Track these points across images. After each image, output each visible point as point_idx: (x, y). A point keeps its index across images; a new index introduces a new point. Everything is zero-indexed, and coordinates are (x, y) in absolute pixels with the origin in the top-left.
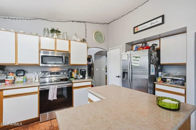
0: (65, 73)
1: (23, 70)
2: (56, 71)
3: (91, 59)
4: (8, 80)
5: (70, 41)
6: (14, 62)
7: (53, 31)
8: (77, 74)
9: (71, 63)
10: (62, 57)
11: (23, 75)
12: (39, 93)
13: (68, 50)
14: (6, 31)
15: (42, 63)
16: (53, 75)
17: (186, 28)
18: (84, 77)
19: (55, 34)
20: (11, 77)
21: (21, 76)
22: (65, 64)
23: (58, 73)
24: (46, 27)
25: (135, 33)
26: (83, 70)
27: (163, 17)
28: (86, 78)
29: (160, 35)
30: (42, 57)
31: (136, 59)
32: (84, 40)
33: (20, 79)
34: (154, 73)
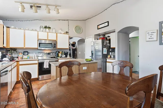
0: (54, 54)
1: (27, 52)
2: (48, 53)
3: (75, 45)
4: (20, 57)
5: (57, 34)
6: (23, 47)
7: (46, 27)
8: (62, 54)
9: (58, 47)
10: (52, 44)
11: (27, 55)
12: (38, 64)
13: (55, 39)
14: (19, 29)
15: (39, 47)
17: (115, 29)
18: (66, 56)
19: (47, 29)
20: (20, 55)
21: (26, 55)
22: (54, 48)
23: (49, 54)
24: (42, 25)
25: (98, 29)
26: (66, 52)
27: (108, 22)
28: (68, 57)
29: (105, 32)
30: (40, 43)
31: (97, 45)
32: (67, 32)
33: (25, 57)
34: (106, 53)
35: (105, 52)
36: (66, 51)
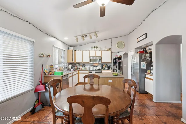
1: (84, 65)
2: (96, 65)
3: (121, 58)
4: (81, 68)
5: (101, 51)
6: (82, 62)
7: (94, 47)
8: (105, 67)
9: (102, 62)
10: (98, 59)
13: (100, 55)
14: (80, 51)
15: (90, 62)
16: (95, 67)
17: (153, 41)
18: (109, 69)
19: (96, 49)
22: (99, 62)
24: (92, 46)
27: (146, 34)
28: (110, 69)
30: (90, 59)
31: (135, 59)
32: (110, 49)
33: (83, 68)
34: (145, 68)
35: (144, 66)
36: (108, 65)
